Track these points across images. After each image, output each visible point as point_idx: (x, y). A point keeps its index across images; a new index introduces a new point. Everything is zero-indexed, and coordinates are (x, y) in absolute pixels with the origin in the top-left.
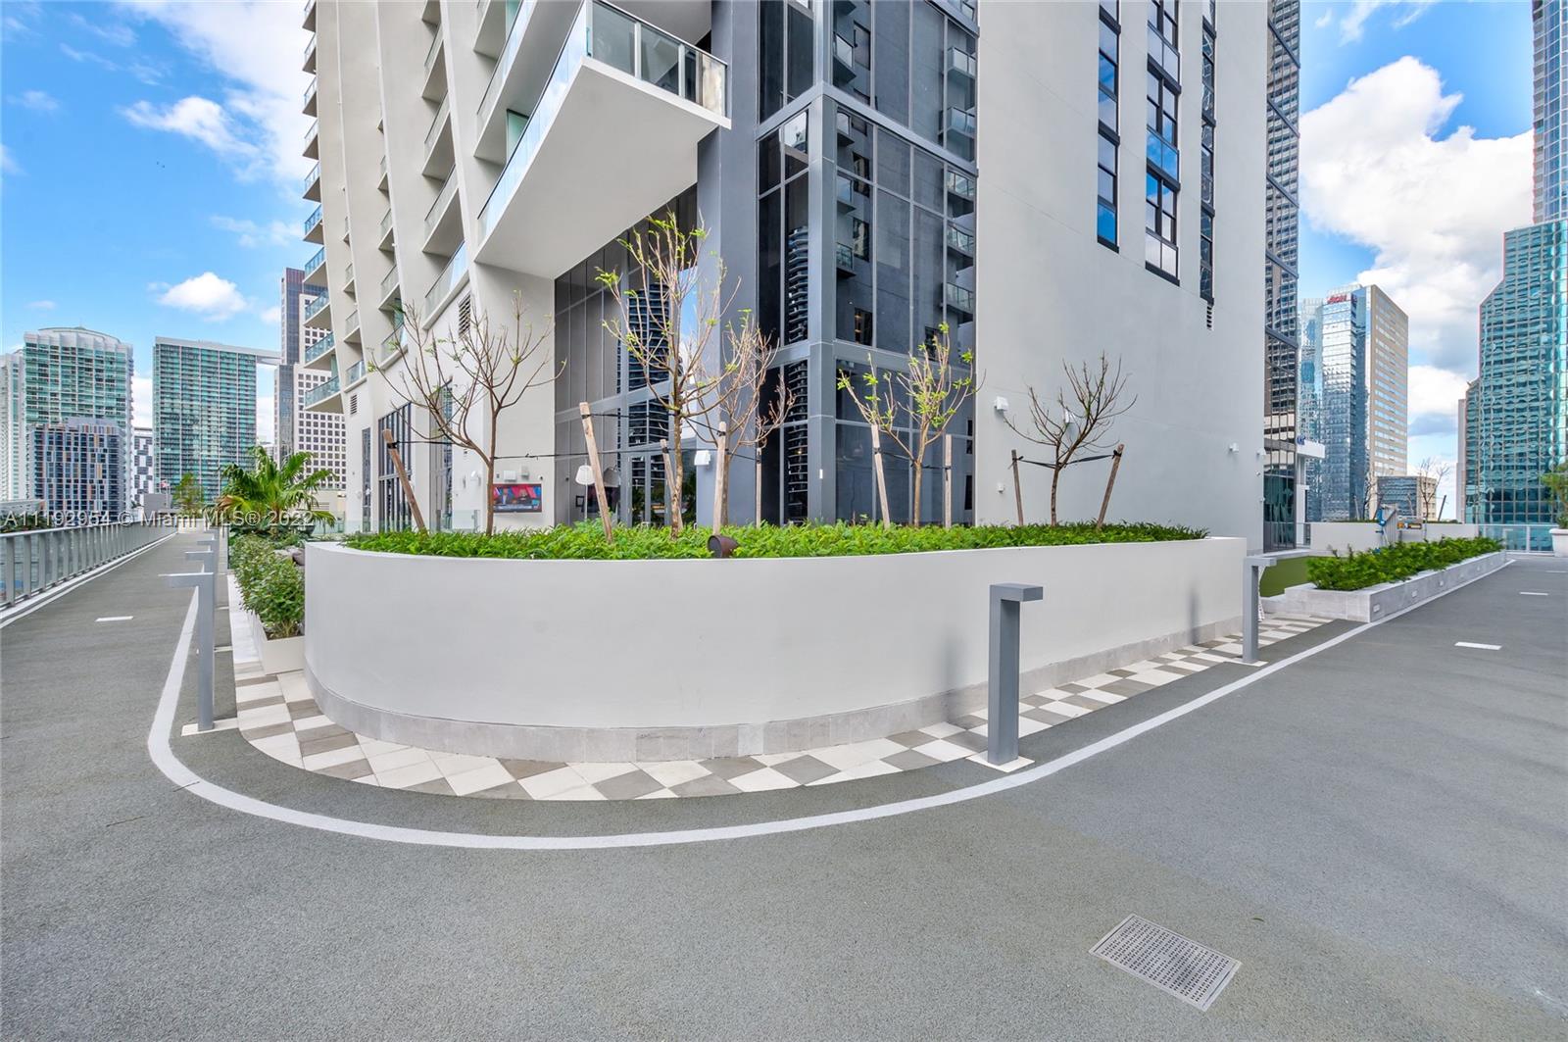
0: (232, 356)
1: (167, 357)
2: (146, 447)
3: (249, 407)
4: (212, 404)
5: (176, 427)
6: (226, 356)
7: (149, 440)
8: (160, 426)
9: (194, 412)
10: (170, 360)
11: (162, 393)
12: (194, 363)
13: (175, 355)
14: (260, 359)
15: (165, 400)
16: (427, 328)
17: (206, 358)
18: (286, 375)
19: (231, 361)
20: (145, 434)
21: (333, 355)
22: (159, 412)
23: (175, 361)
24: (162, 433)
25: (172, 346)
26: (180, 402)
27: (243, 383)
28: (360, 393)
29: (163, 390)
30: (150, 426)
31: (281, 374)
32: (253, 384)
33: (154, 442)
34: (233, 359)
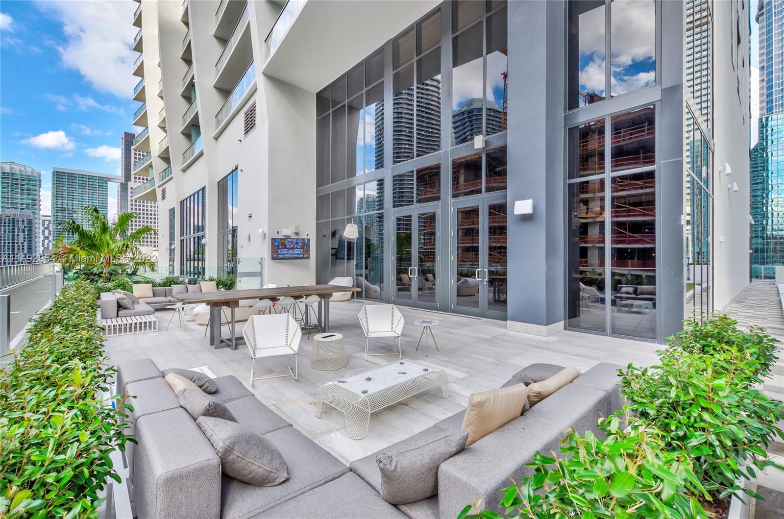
0: (94, 178)
1: (60, 178)
2: (48, 225)
3: (104, 205)
4: (84, 203)
5: (64, 215)
6: (92, 178)
7: (50, 222)
8: (55, 214)
9: (74, 207)
10: (61, 180)
11: (57, 197)
12: (75, 181)
13: (64, 177)
14: (110, 179)
15: (58, 201)
16: (216, 137)
17: (81, 179)
18: (124, 187)
19: (94, 181)
20: (48, 218)
21: (151, 166)
22: (55, 206)
23: (64, 180)
24: (57, 218)
25: (62, 172)
26: (67, 201)
27: (101, 192)
28: (168, 187)
29: (57, 195)
30: (50, 214)
31: (121, 188)
32: (106, 192)
33: (52, 222)
34: (96, 179)
